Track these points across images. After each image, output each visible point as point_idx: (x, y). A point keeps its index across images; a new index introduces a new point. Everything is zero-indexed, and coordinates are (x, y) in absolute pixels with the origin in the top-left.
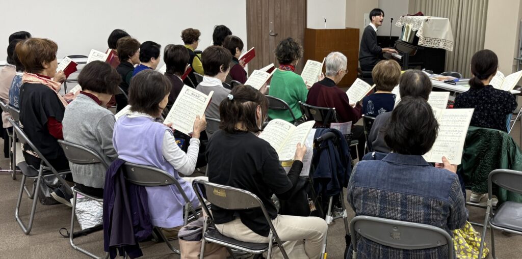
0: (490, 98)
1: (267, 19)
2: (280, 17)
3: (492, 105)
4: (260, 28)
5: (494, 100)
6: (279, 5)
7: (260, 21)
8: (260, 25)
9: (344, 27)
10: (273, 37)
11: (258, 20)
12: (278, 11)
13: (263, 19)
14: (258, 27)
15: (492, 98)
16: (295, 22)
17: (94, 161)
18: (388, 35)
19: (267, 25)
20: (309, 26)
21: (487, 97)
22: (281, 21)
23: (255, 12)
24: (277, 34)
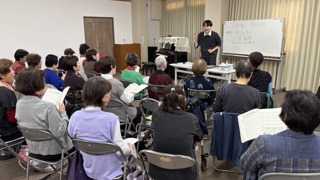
0: (262, 76)
1: (95, 40)
2: (102, 39)
3: (264, 79)
4: (92, 45)
5: (264, 76)
6: (100, 33)
7: (92, 41)
8: (92, 43)
9: (132, 43)
10: (98, 49)
11: (90, 40)
12: (100, 36)
13: (93, 40)
14: (91, 44)
15: (263, 75)
16: (109, 41)
17: (49, 138)
18: (154, 46)
19: (95, 43)
20: (116, 43)
21: (260, 75)
22: (102, 41)
23: (89, 37)
24: (100, 47)
